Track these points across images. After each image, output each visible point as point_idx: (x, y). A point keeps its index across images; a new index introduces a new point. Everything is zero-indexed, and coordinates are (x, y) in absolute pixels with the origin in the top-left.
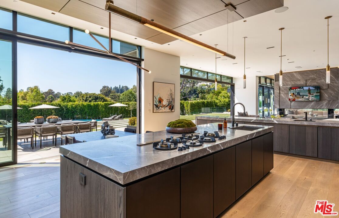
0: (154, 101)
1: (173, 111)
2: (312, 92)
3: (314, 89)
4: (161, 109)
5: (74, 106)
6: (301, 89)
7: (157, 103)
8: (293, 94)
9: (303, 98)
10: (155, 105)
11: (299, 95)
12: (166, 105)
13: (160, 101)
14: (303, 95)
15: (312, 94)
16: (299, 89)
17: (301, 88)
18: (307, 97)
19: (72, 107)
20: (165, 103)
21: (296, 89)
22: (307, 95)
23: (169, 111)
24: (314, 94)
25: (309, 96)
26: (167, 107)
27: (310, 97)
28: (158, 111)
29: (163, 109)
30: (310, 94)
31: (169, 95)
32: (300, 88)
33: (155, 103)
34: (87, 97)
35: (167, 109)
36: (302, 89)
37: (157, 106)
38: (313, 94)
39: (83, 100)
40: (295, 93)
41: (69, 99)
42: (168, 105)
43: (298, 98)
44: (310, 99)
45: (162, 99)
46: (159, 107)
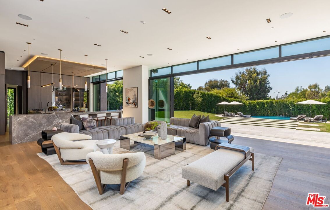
1: (136, 106)
20: (131, 101)
23: (134, 106)
28: (128, 106)
29: (130, 105)
31: (134, 96)
33: (126, 101)
35: (133, 105)
42: (133, 102)
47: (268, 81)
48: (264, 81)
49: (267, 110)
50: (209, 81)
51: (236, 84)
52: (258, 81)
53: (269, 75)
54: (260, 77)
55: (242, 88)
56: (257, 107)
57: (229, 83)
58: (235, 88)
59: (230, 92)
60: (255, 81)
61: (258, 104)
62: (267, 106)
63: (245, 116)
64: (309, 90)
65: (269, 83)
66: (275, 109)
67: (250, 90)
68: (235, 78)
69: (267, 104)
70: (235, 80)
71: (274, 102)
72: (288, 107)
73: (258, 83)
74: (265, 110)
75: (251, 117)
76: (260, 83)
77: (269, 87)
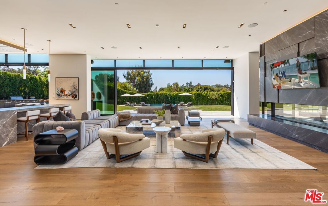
0: (56, 91)
1: (77, 99)
2: (303, 68)
3: (306, 60)
4: (63, 97)
5: (174, 94)
6: (286, 65)
7: (60, 93)
8: (277, 75)
9: (290, 81)
10: (58, 94)
11: (285, 76)
12: (69, 94)
13: (62, 91)
14: (290, 76)
15: (303, 72)
16: (283, 65)
17: (286, 63)
18: (297, 81)
19: (173, 95)
20: (67, 92)
21: (279, 66)
22: (296, 76)
23: (72, 99)
24: (308, 72)
25: (300, 78)
26: (69, 96)
27: (302, 80)
28: (60, 98)
29: (65, 98)
30: (301, 73)
31: (71, 87)
32: (283, 62)
33: (57, 93)
34: (199, 88)
35: (70, 98)
36: (288, 65)
37: (59, 95)
38: (306, 73)
39: (196, 90)
40: (278, 74)
41: (188, 90)
42: (71, 94)
43: (283, 83)
44: (302, 84)
45: (64, 90)
46: (61, 95)
47: (151, 79)
48: (148, 78)
49: (154, 100)
50: (100, 74)
51: (127, 79)
52: (145, 78)
53: (151, 74)
54: (145, 75)
55: (132, 82)
56: (147, 98)
57: (119, 78)
58: (126, 82)
59: (124, 86)
60: (143, 77)
61: (148, 95)
62: (155, 97)
63: (146, 105)
64: (173, 86)
65: (152, 80)
66: (160, 99)
67: (139, 85)
68: (127, 74)
69: (154, 96)
70: (126, 76)
71: (159, 94)
72: (168, 98)
73: (145, 79)
74: (153, 100)
75: (150, 105)
76: (146, 79)
77: (151, 83)
